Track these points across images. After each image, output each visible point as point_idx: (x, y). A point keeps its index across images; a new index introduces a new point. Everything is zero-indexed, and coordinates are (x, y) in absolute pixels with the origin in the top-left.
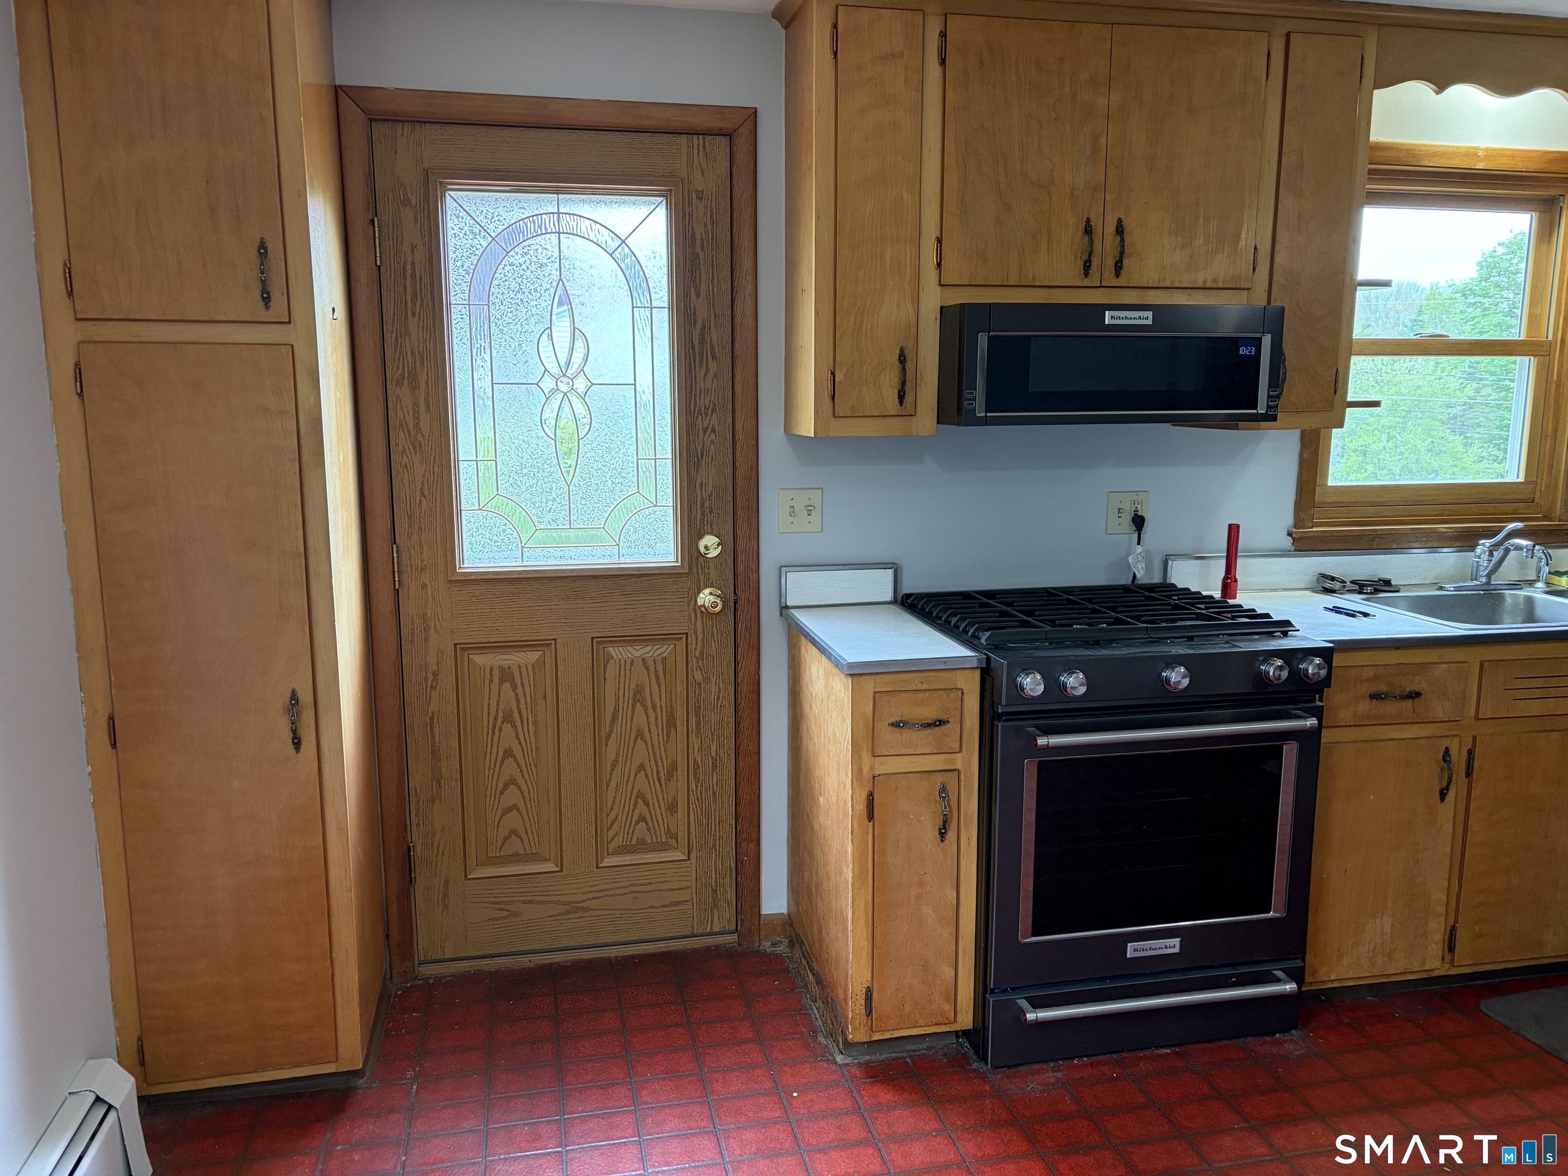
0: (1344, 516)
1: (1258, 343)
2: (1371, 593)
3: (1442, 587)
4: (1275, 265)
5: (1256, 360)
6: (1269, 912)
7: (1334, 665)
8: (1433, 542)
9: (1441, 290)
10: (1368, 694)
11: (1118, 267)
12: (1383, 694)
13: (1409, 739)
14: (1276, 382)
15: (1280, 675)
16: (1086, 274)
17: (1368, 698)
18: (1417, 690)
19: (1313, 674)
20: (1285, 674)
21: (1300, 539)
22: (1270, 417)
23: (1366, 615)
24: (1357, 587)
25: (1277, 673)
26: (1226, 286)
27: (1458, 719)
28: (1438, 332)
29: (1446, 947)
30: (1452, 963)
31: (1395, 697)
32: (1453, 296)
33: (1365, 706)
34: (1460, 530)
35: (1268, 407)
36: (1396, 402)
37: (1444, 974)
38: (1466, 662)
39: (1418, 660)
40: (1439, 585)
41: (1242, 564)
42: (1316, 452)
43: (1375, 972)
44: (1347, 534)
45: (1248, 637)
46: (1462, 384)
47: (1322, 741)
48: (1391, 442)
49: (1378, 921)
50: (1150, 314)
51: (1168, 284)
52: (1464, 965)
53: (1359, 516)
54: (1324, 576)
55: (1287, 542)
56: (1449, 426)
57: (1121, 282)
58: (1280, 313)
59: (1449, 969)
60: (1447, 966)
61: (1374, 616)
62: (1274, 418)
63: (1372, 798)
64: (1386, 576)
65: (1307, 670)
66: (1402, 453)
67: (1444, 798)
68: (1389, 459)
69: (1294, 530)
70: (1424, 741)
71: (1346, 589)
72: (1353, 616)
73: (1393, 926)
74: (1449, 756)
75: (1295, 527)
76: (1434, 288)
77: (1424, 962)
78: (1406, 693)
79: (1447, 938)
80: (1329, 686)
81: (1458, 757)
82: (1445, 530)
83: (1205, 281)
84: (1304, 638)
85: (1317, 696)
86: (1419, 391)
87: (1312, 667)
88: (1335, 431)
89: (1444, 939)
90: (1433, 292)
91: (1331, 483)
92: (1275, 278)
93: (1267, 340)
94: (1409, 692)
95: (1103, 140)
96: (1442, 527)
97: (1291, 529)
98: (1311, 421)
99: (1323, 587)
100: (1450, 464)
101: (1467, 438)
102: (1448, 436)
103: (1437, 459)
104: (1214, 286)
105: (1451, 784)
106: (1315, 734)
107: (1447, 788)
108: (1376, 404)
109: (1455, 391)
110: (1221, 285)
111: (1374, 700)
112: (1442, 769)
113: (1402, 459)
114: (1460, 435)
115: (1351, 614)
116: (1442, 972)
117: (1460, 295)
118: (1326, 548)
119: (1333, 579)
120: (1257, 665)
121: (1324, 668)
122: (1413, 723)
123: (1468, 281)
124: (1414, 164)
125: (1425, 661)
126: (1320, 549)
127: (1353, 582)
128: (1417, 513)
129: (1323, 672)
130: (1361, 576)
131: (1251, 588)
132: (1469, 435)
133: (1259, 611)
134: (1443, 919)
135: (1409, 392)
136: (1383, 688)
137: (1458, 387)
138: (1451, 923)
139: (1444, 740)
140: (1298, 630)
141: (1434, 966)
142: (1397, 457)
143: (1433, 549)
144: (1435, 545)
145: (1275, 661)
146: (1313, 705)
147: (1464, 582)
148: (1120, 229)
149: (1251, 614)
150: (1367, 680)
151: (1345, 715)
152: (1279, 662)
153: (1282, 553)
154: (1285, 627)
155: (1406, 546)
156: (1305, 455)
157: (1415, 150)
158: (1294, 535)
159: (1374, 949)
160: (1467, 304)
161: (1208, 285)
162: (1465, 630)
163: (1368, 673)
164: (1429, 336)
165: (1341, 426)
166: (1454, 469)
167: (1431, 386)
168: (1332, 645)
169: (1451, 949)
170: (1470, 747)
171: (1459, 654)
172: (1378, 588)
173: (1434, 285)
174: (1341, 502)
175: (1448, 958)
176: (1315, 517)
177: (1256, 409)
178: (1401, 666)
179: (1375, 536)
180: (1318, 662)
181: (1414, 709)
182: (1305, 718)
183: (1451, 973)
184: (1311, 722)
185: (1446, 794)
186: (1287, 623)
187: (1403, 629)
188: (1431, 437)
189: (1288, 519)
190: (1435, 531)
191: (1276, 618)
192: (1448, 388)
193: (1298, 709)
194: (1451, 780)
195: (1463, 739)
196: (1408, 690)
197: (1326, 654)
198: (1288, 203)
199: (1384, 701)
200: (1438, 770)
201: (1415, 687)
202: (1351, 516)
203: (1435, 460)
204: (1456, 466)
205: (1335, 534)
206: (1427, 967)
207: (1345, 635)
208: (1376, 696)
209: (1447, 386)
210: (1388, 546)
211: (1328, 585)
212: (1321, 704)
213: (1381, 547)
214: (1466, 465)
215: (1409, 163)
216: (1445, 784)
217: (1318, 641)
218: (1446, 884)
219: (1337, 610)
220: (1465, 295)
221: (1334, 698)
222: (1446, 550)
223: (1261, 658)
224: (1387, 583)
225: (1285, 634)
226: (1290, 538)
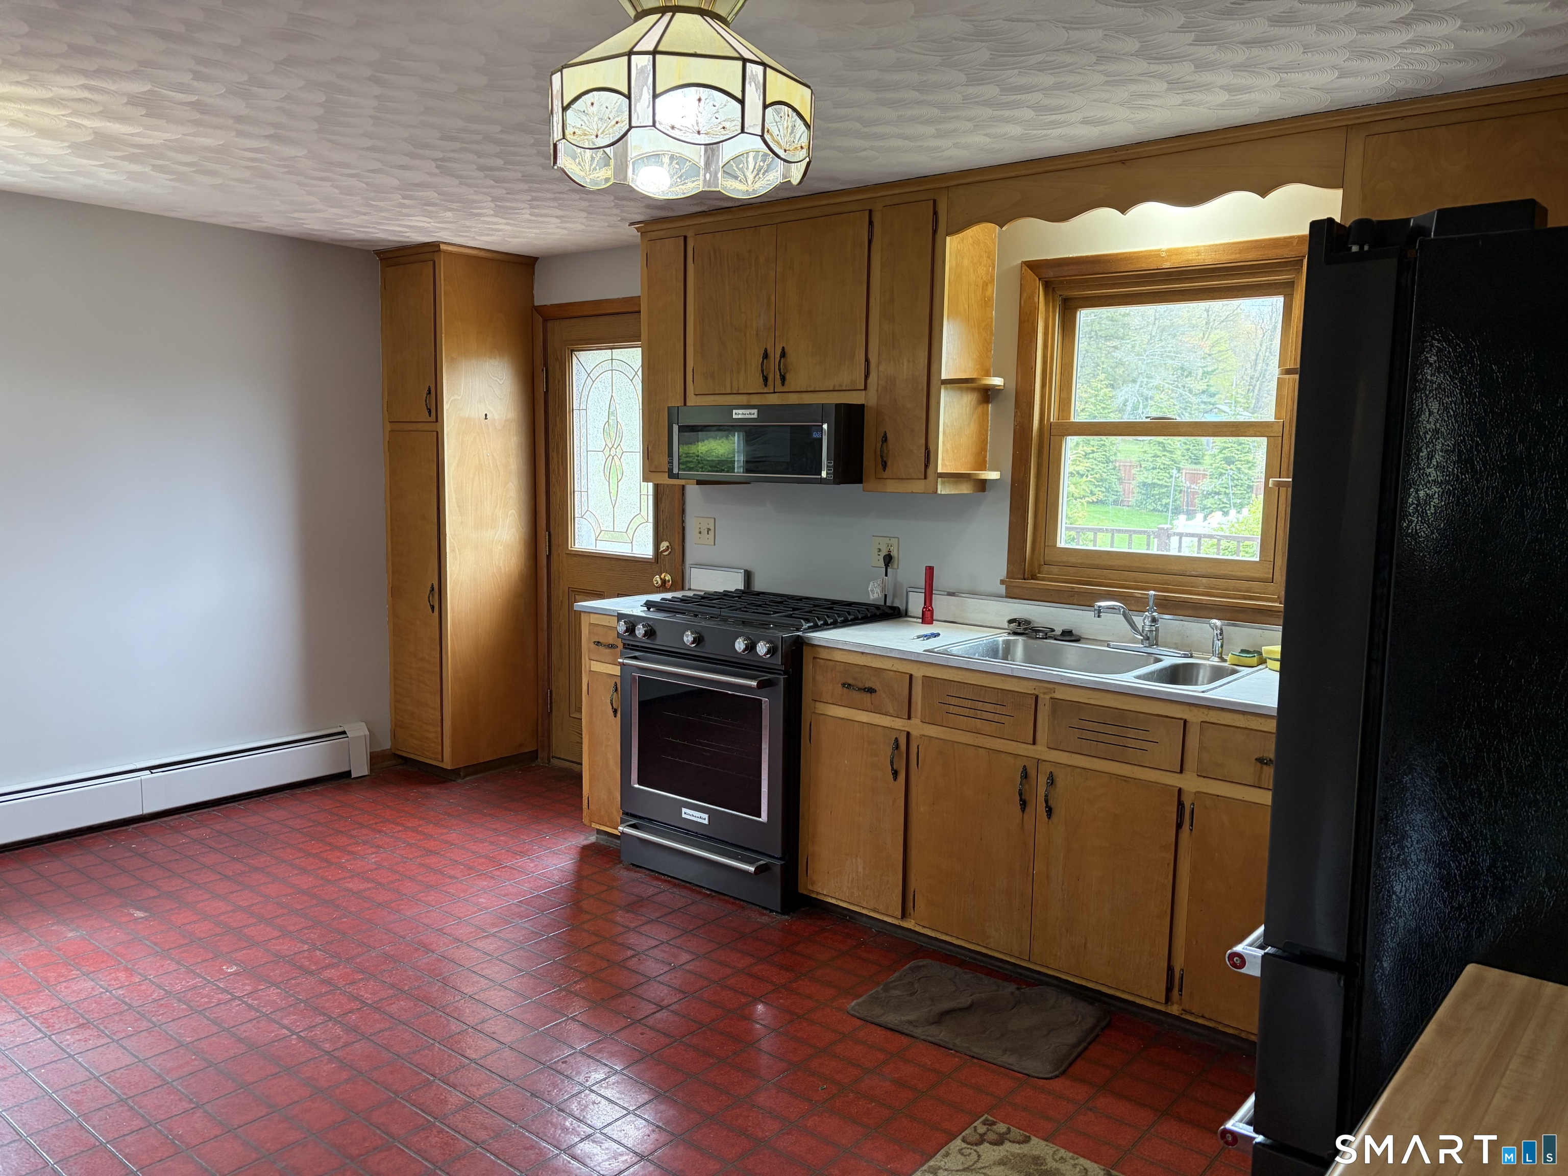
10: (841, 682)
11: (783, 379)
12: (850, 685)
13: (871, 724)
16: (766, 385)
17: (841, 685)
18: (873, 687)
21: (1010, 587)
26: (847, 388)
27: (905, 717)
30: (915, 921)
31: (858, 689)
33: (839, 691)
35: (828, 474)
38: (910, 674)
42: (1024, 516)
49: (854, 860)
50: (755, 411)
51: (812, 389)
52: (924, 926)
55: (1002, 589)
57: (785, 389)
59: (915, 926)
67: (897, 778)
69: (1009, 580)
70: (880, 728)
73: (864, 869)
74: (898, 745)
75: (1007, 577)
78: (865, 688)
81: (907, 749)
83: (834, 386)
91: (1059, 544)
92: (880, 381)
93: (825, 428)
94: (868, 687)
95: (773, 297)
97: (1005, 579)
104: (840, 389)
105: (902, 769)
107: (899, 771)
110: (844, 388)
111: (845, 688)
112: (893, 754)
134: (900, 877)
136: (850, 680)
139: (895, 731)
148: (783, 354)
150: (839, 672)
153: (992, 597)
156: (1013, 519)
158: (1008, 584)
161: (836, 389)
163: (840, 667)
169: (913, 908)
170: (918, 743)
171: (905, 666)
175: (911, 914)
177: (821, 474)
178: (864, 667)
181: (871, 701)
185: (898, 775)
189: (1002, 572)
194: (901, 765)
195: (911, 736)
196: (867, 685)
199: (851, 690)
201: (872, 685)
208: (845, 685)
216: (896, 766)
218: (901, 849)
226: (1004, 585)
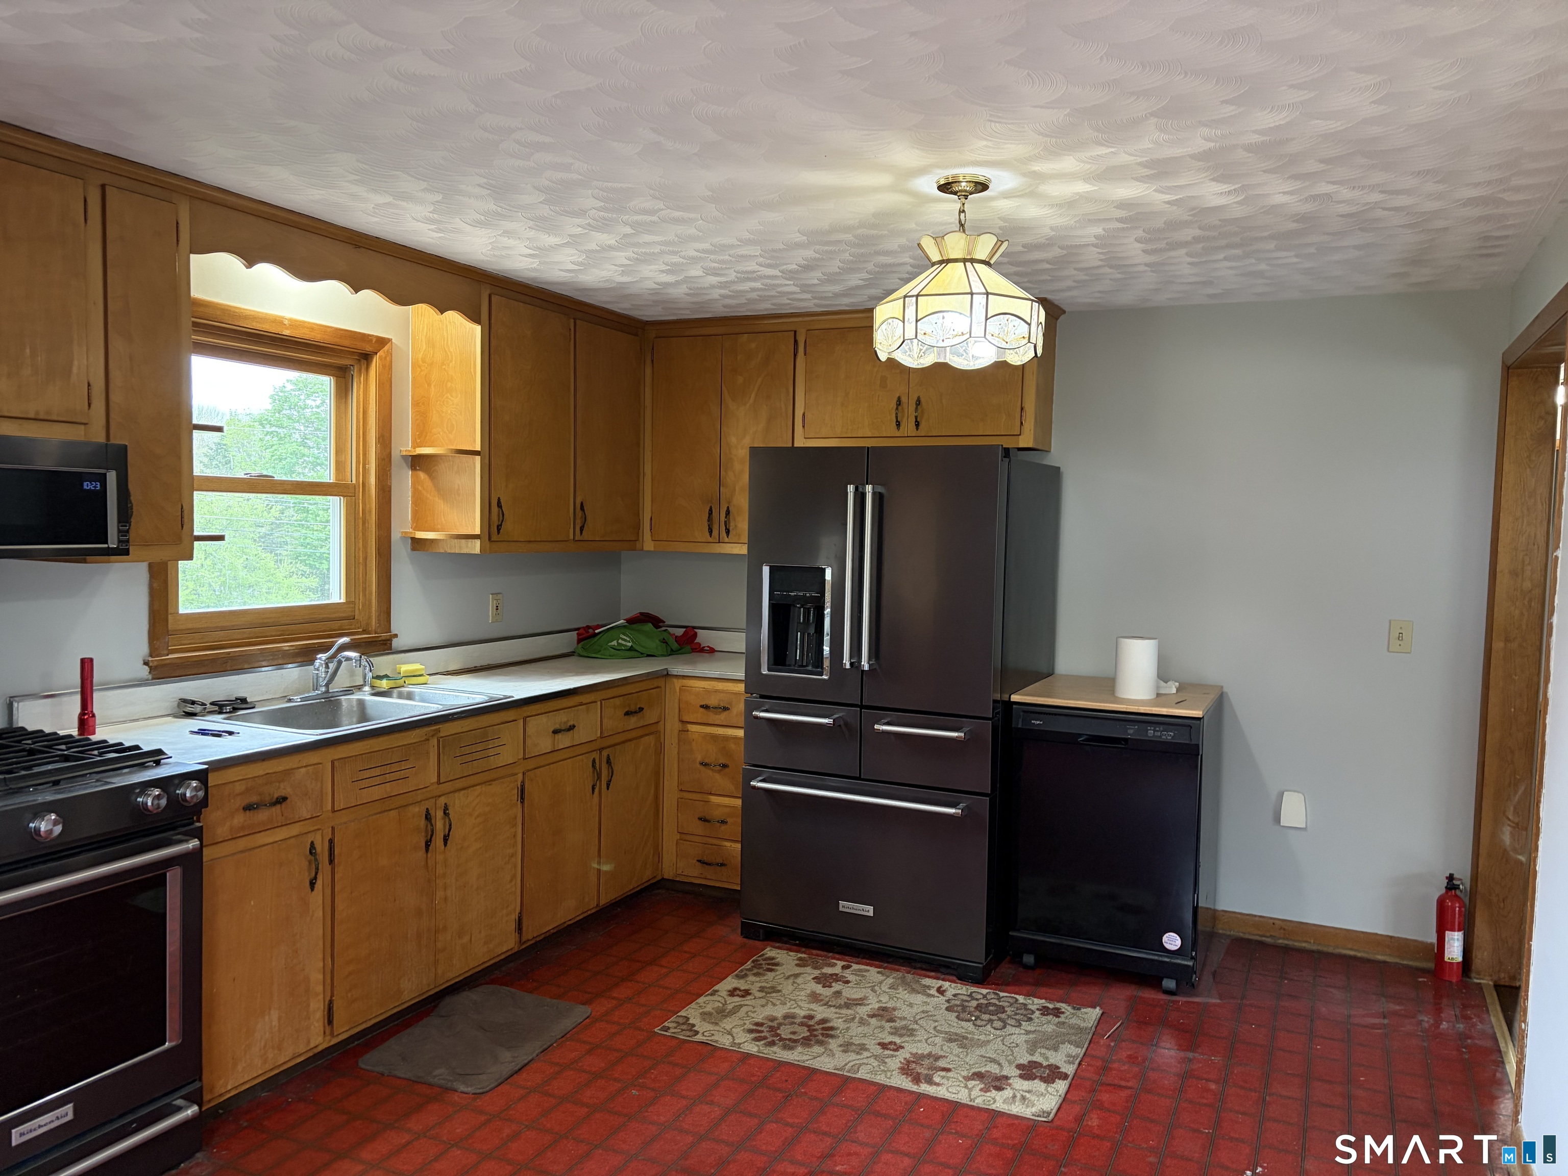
0: (197, 642)
1: (103, 479)
2: (230, 712)
3: (290, 699)
4: (111, 404)
5: (102, 494)
6: (165, 1044)
7: (209, 785)
8: (280, 660)
9: (240, 417)
10: (241, 808)
12: (254, 804)
13: (280, 841)
14: (125, 516)
15: (158, 804)
17: (241, 811)
18: (283, 795)
19: (192, 797)
20: (163, 802)
21: (156, 667)
22: (122, 551)
23: (231, 733)
24: (216, 708)
25: (156, 802)
26: (61, 419)
27: (319, 814)
28: (265, 473)
29: (326, 1021)
30: (332, 1035)
31: (266, 805)
32: (252, 424)
33: (240, 819)
34: (299, 647)
35: (120, 541)
36: (209, 521)
37: (328, 1046)
38: (320, 764)
39: (281, 768)
40: (288, 697)
41: (99, 700)
42: (165, 582)
43: (268, 1067)
44: (203, 659)
45: (119, 772)
46: (268, 505)
47: (204, 859)
48: (208, 559)
49: (267, 1018)
52: (343, 1031)
53: (211, 640)
54: (184, 701)
55: (144, 672)
56: (260, 544)
58: (123, 450)
59: (330, 1041)
60: (328, 1038)
61: (239, 733)
62: (126, 552)
63: (252, 903)
64: (241, 694)
65: (185, 795)
66: (220, 570)
67: (314, 887)
68: (209, 577)
69: (150, 659)
70: (293, 840)
71: (207, 710)
72: (219, 736)
73: (280, 1018)
74: (315, 849)
75: (151, 656)
76: (233, 414)
77: (309, 1042)
78: (274, 800)
79: (326, 1013)
80: (206, 806)
81: (322, 848)
82: (287, 648)
83: (38, 412)
84: (178, 764)
85: (195, 818)
86: (230, 511)
87: (189, 791)
88: (182, 564)
89: (324, 1015)
90: (232, 418)
91: (182, 610)
92: (112, 416)
93: (112, 477)
94: (277, 798)
96: (285, 646)
97: (147, 659)
98: (158, 555)
99: (184, 712)
100: (265, 580)
101: (276, 555)
102: (260, 554)
103: (253, 575)
104: (47, 417)
105: (319, 874)
106: (195, 856)
107: (315, 878)
108: (221, 538)
109: (263, 512)
110: (55, 418)
111: (248, 811)
112: (310, 862)
113: (220, 575)
114: (271, 552)
115: (217, 734)
116: (325, 1045)
117: (258, 423)
118: (184, 674)
119: (193, 703)
120: (133, 798)
121: (200, 790)
122: (282, 826)
123: (263, 412)
124: (230, 323)
125: (287, 768)
126: (177, 675)
127: (212, 704)
128: (261, 635)
129: (201, 794)
130: (220, 697)
131: (109, 721)
132: (278, 552)
133: (127, 744)
134: (321, 997)
135: (221, 512)
136: (254, 799)
137: (265, 508)
138: (328, 998)
139: (309, 835)
140: (171, 757)
141: (317, 1043)
142: (216, 574)
143: (280, 666)
144: (280, 662)
145: (152, 791)
146: (192, 827)
147: (309, 692)
149: (119, 748)
150: (240, 794)
151: (222, 831)
152: (157, 792)
153: (141, 683)
154: (157, 757)
155: (256, 665)
156: (155, 585)
157: (230, 311)
158: (151, 664)
159: (265, 1047)
160: (265, 433)
161: (40, 416)
162: (317, 735)
163: (239, 788)
164: (258, 476)
165: (190, 557)
166: (270, 585)
167: (241, 506)
168: (207, 766)
169: (330, 1022)
170: (330, 836)
171: (313, 757)
172: (236, 706)
173: (233, 412)
174: (193, 629)
175: (328, 1032)
176: (170, 644)
177: (106, 542)
178: (268, 776)
179: (230, 658)
180: (195, 785)
181: (282, 812)
182: (187, 841)
183: (332, 1043)
184: (193, 844)
185: (315, 883)
186: (159, 752)
187: (266, 742)
188: (246, 555)
189: (143, 648)
190: (279, 650)
191: (146, 748)
192: (256, 509)
193: (179, 834)
194: (318, 869)
195: (324, 832)
196: (276, 796)
197: (201, 776)
198: (118, 345)
199: (256, 811)
200: (307, 863)
201: (282, 793)
202: (205, 641)
203: (251, 575)
204: (269, 581)
205: (191, 660)
206: (312, 1045)
207: (216, 755)
208: (248, 808)
209: (255, 507)
210: (239, 667)
211: (189, 709)
212: (200, 824)
213: (234, 668)
214: (279, 581)
215: (225, 322)
216: (313, 874)
217: (193, 765)
218: (321, 965)
219: (203, 732)
220: (263, 424)
221: (211, 817)
222: (290, 666)
223: (138, 791)
224: (244, 700)
225: (158, 763)
226: (146, 668)
